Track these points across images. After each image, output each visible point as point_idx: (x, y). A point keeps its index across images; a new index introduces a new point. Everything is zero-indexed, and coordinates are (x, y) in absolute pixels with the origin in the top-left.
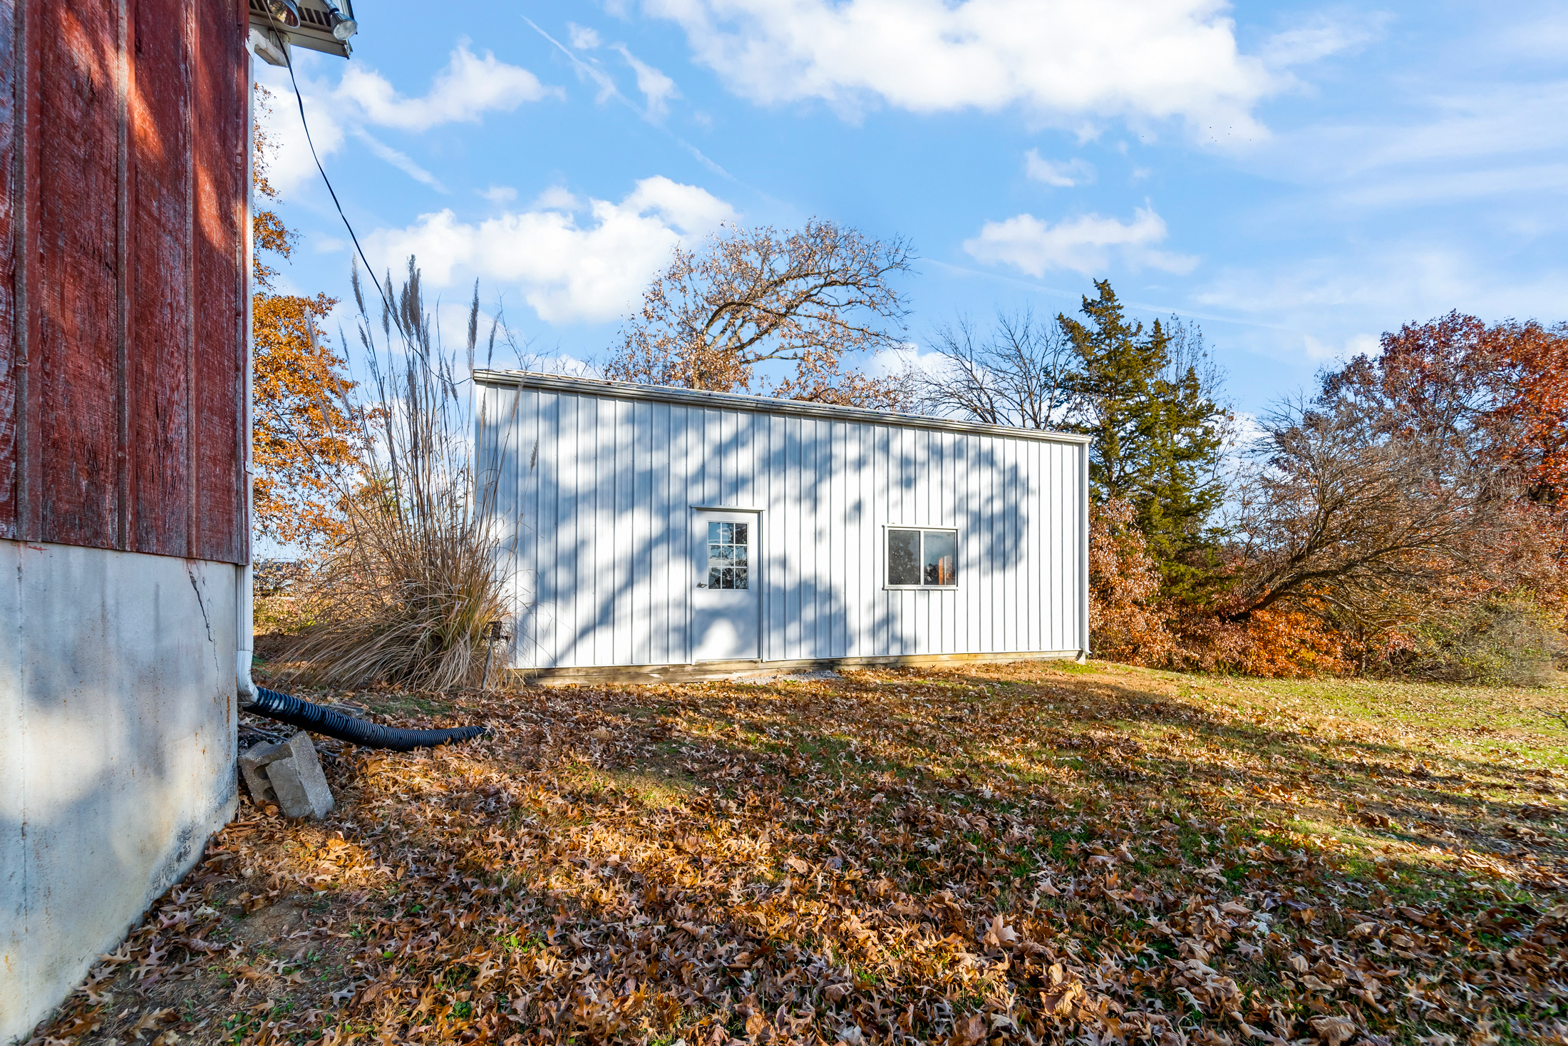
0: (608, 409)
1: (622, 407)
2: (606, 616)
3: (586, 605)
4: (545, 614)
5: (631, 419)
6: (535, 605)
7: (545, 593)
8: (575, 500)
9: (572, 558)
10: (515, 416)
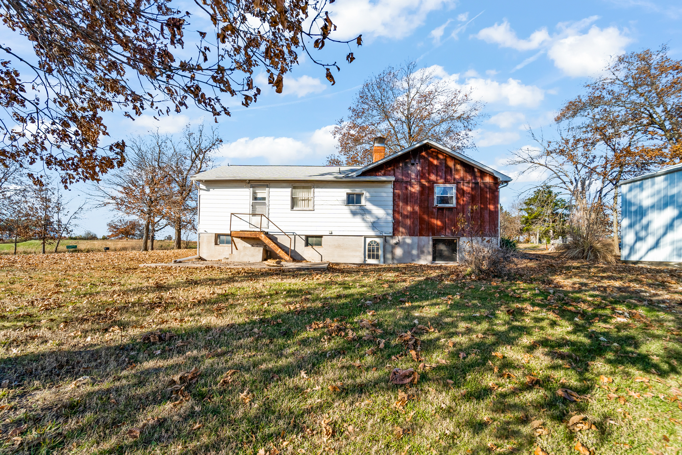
0: (658, 179)
1: (662, 177)
2: (657, 245)
3: (651, 241)
4: (638, 245)
5: (666, 179)
6: (636, 242)
7: (639, 239)
8: (647, 209)
9: (646, 227)
10: (630, 190)
